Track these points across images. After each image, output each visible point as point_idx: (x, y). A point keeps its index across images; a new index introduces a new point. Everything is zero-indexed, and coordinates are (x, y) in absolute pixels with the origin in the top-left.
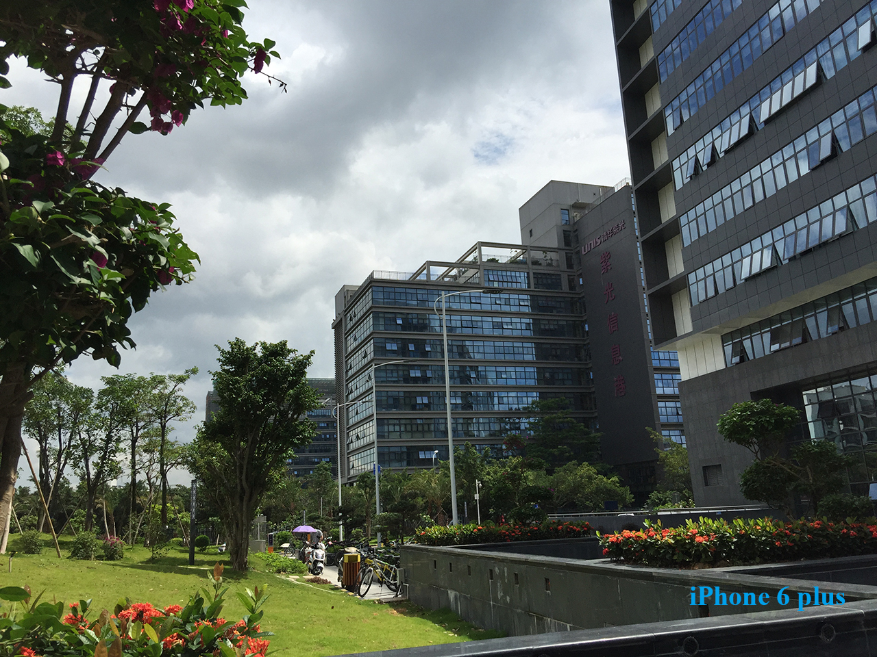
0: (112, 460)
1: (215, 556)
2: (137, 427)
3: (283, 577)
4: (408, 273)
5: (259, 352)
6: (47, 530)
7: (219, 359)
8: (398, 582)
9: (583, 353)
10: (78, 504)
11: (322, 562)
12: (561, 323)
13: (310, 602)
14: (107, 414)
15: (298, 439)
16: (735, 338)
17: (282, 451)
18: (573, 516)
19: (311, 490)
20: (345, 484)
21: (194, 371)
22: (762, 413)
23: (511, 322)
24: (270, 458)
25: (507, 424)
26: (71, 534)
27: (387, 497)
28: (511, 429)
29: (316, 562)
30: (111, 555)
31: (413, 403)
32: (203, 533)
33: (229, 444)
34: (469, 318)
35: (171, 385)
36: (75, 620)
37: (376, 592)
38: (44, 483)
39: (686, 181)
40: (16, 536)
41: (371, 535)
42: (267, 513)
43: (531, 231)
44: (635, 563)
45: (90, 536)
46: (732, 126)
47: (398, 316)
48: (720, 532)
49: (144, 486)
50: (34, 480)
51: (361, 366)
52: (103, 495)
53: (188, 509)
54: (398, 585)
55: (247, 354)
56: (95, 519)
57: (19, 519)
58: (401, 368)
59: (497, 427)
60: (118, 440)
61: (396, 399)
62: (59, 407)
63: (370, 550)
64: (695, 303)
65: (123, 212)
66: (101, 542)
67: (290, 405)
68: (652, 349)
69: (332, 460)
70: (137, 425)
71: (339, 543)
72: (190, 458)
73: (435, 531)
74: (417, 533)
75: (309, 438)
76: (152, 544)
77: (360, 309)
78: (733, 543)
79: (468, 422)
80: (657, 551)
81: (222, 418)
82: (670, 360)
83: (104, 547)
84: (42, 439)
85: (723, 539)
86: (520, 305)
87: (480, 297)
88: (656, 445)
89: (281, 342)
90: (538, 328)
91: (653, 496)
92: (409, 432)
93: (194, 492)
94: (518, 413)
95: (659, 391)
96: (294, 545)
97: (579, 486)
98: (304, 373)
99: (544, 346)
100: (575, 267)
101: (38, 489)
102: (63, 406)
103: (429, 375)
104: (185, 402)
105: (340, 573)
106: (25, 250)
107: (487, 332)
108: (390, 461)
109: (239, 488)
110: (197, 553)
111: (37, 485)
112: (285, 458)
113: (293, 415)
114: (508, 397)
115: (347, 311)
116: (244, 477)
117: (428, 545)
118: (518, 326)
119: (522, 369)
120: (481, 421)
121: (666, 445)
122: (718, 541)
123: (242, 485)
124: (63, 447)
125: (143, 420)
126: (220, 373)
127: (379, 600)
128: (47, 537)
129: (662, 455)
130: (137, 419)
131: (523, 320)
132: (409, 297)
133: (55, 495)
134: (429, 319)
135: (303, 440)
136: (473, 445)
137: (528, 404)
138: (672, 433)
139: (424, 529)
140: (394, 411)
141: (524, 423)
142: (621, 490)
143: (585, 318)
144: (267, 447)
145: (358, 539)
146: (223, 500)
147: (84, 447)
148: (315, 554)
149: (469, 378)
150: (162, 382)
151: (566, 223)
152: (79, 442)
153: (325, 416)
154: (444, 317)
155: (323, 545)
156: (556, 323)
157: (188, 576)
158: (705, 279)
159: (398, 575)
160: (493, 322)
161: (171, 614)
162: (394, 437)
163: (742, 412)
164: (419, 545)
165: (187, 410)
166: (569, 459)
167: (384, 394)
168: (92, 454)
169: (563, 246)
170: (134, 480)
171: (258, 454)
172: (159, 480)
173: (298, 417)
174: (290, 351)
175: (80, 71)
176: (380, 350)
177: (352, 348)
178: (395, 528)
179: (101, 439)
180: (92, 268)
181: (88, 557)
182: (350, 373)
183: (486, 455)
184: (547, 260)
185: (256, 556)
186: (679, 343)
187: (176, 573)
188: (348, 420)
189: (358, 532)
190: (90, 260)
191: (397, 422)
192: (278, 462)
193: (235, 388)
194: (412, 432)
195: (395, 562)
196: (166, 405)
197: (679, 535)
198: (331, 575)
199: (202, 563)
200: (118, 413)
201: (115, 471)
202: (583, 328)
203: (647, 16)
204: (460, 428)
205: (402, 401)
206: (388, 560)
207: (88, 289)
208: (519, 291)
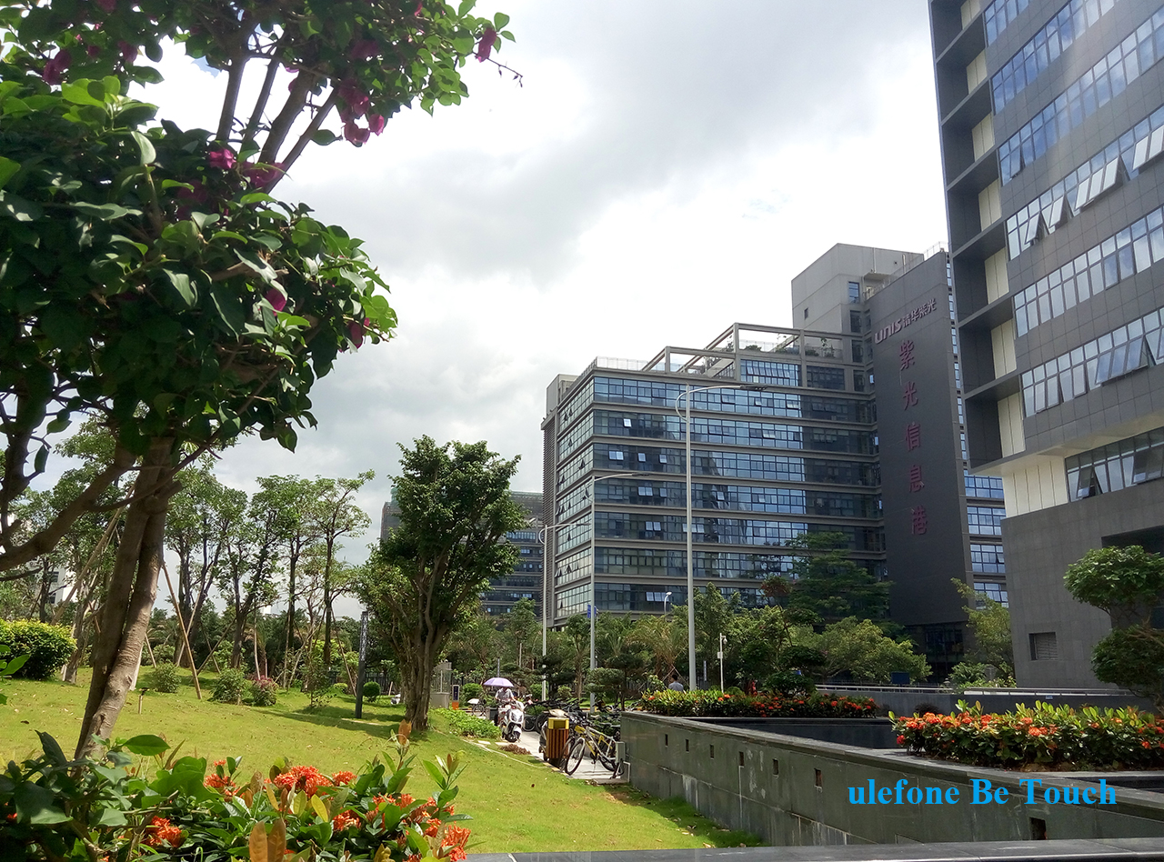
0: (267, 582)
1: (388, 709)
2: (298, 542)
3: (470, 740)
4: (642, 362)
5: (451, 455)
6: (185, 664)
7: (402, 461)
8: (616, 759)
9: (870, 475)
10: (224, 634)
11: (519, 726)
12: (840, 433)
13: (505, 776)
14: (262, 524)
15: (496, 567)
16: (1083, 462)
17: (476, 581)
18: (848, 689)
19: (508, 632)
20: (551, 628)
21: (370, 476)
22: (1129, 564)
23: (775, 430)
24: (460, 589)
25: (762, 562)
26: (214, 671)
27: (604, 648)
28: (767, 571)
29: (512, 725)
30: (261, 700)
31: (641, 528)
32: (372, 679)
33: (411, 568)
34: (719, 423)
35: (341, 492)
36: (220, 782)
37: (588, 769)
38: (184, 607)
39: (1025, 247)
40: (149, 670)
41: (582, 696)
42: (452, 658)
43: (806, 311)
44: (942, 757)
45: (237, 674)
46: (1092, 173)
47: (627, 416)
48: (1063, 724)
49: (304, 616)
50: (172, 601)
51: (576, 479)
52: (254, 624)
53: (356, 649)
54: (616, 763)
55: (437, 457)
56: (243, 653)
57: (152, 648)
58: (627, 483)
59: (750, 566)
60: (275, 557)
61: (619, 524)
62: (205, 513)
63: (581, 715)
64: (1030, 413)
65: (307, 240)
66: (249, 683)
67: (488, 523)
68: (966, 473)
69: (535, 597)
70: (298, 539)
71: (541, 703)
72: (361, 584)
73: (669, 695)
74: (644, 696)
75: (510, 566)
76: (311, 689)
77: (577, 406)
78: (1081, 740)
79: (711, 557)
80: (974, 744)
81: (402, 535)
82: (990, 489)
83: (253, 690)
84: (184, 552)
85: (1066, 732)
86: (787, 408)
87: (735, 395)
88: (966, 602)
89: (479, 443)
90: (809, 438)
91: (959, 669)
92: (634, 566)
93: (365, 626)
94: (777, 550)
95: (973, 530)
96: (485, 702)
97: (857, 650)
98: (506, 484)
99: (817, 463)
100: (865, 360)
101: (178, 613)
102: (210, 512)
103: (663, 494)
104: (357, 513)
105: (542, 742)
106: (179, 280)
107: (741, 442)
108: (609, 602)
109: (421, 624)
110: (366, 704)
111: (176, 607)
112: (477, 590)
113: (491, 537)
114: (766, 528)
115: (561, 407)
116: (427, 611)
117: (657, 714)
118: (785, 435)
119: (787, 492)
120: (729, 557)
121: (979, 603)
122: (1061, 736)
123: (424, 622)
124: (209, 562)
125: (305, 533)
126: (402, 479)
127: (592, 780)
128: (185, 673)
129: (973, 615)
130: (298, 532)
131: (790, 428)
132: (642, 392)
133: (197, 621)
134: (666, 422)
135: (503, 568)
136: (717, 588)
137: (792, 538)
138: (988, 587)
139: (652, 691)
140: (616, 538)
141: (787, 563)
142: (915, 659)
143: (875, 428)
144: (458, 575)
145: (565, 699)
146: (399, 639)
147: (233, 564)
148: (510, 715)
149: (715, 501)
150: (330, 487)
151: (855, 302)
152: (228, 557)
153: (528, 540)
154: (688, 419)
155: (522, 704)
156: (834, 433)
157: (355, 732)
158: (1045, 381)
159: (617, 750)
160: (750, 429)
161: (342, 783)
162: (615, 571)
163: (1100, 562)
164: (645, 713)
165: (360, 523)
166: (845, 614)
167: (604, 516)
168: (242, 573)
169: (849, 331)
170: (292, 607)
171: (446, 583)
172: (322, 611)
173: (496, 539)
174: (490, 455)
175: (253, 54)
176: (602, 460)
177: (566, 456)
178: (614, 690)
179: (254, 555)
180: (265, 310)
181: (233, 701)
182: (562, 487)
183: (734, 602)
184: (826, 349)
185: (437, 712)
186: (1004, 467)
187: (339, 727)
188: (557, 547)
189: (565, 690)
190: (263, 299)
191: (620, 552)
192: (470, 595)
193: (420, 499)
194: (638, 566)
195: (613, 732)
196: (334, 516)
197: (1006, 724)
198: (530, 743)
199: (371, 717)
200: (276, 524)
201: (270, 596)
202: (871, 441)
203: (980, 23)
204: (700, 564)
205: (627, 527)
206: (605, 729)
207: (259, 341)
208: (788, 390)
